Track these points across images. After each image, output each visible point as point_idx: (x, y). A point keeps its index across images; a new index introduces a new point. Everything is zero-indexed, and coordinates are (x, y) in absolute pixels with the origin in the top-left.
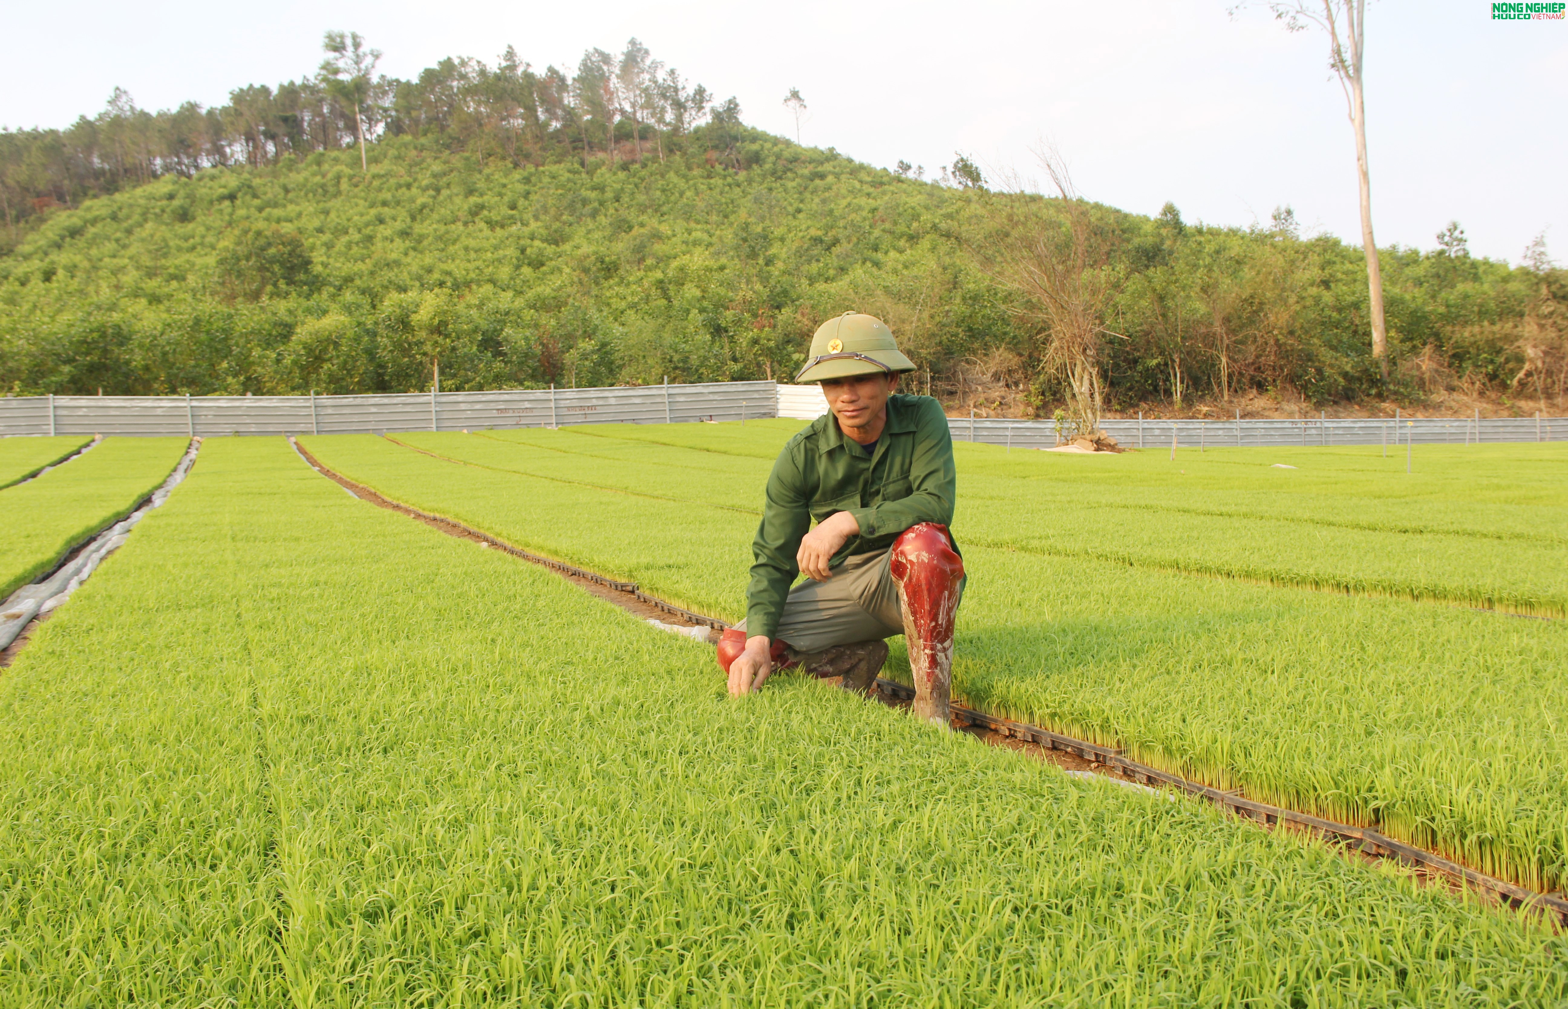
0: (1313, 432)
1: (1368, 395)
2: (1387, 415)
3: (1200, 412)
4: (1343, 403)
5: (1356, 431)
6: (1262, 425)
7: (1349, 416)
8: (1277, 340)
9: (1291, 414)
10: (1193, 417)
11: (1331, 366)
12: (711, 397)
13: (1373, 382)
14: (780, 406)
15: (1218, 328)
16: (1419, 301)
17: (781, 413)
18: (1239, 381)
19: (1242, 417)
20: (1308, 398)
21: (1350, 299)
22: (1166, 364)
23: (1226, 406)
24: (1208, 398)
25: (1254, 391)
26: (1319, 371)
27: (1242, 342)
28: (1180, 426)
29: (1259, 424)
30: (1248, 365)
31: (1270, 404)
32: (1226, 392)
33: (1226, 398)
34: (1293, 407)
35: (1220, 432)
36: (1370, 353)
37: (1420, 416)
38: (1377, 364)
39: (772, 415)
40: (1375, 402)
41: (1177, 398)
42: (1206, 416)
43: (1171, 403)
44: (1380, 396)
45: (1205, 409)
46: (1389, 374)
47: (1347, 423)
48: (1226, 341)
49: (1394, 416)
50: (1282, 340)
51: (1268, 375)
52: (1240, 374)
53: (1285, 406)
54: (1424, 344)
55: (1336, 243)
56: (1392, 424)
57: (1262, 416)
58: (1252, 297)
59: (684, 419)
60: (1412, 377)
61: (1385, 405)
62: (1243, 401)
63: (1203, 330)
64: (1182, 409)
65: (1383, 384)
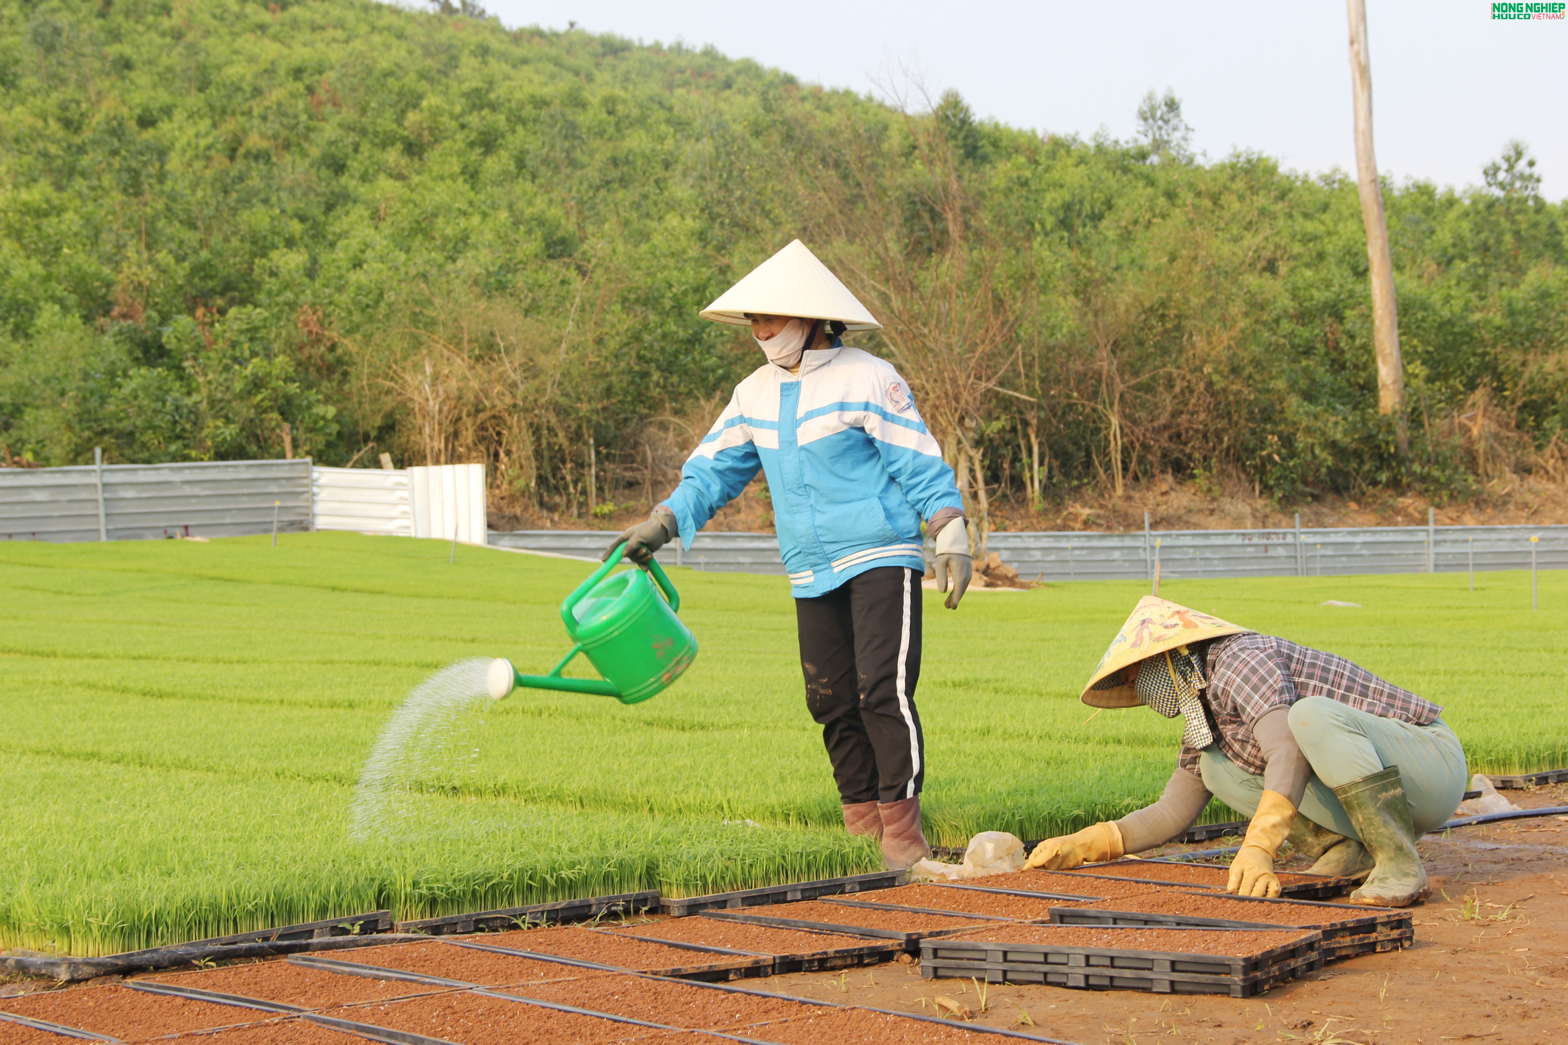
0: (1281, 552)
1: (1375, 483)
2: (1410, 519)
3: (1076, 516)
4: (1330, 497)
5: (1356, 550)
6: (1189, 541)
7: (1341, 522)
8: (1210, 384)
9: (1238, 521)
10: (1065, 527)
11: (1309, 431)
12: (188, 490)
13: (1383, 459)
14: (319, 508)
15: (1105, 363)
16: (1457, 305)
17: (321, 522)
18: (1141, 460)
19: (1154, 525)
20: (1267, 489)
21: (1320, 296)
22: (1014, 430)
23: (1121, 505)
24: (1088, 492)
25: (1169, 478)
26: (1287, 441)
27: (1148, 388)
28: (1044, 543)
29: (1185, 538)
30: (1157, 431)
31: (1198, 502)
32: (1119, 481)
33: (1120, 491)
34: (1242, 507)
35: (1116, 555)
36: (1375, 405)
37: (1469, 521)
38: (1390, 428)
39: (302, 525)
40: (1387, 497)
41: (1034, 491)
42: (1087, 524)
43: (1023, 502)
44: (1396, 485)
45: (1085, 512)
46: (1411, 444)
47: (1339, 535)
48: (1120, 387)
49: (1424, 521)
50: (1220, 383)
51: (1194, 447)
52: (1145, 447)
53: (1226, 503)
54: (1471, 386)
55: (1271, 170)
56: (1421, 537)
57: (1188, 525)
58: (1163, 304)
59: (135, 534)
60: (1454, 448)
61: (1407, 501)
62: (1151, 497)
63: (1076, 366)
64: (1044, 513)
65: (1401, 462)
